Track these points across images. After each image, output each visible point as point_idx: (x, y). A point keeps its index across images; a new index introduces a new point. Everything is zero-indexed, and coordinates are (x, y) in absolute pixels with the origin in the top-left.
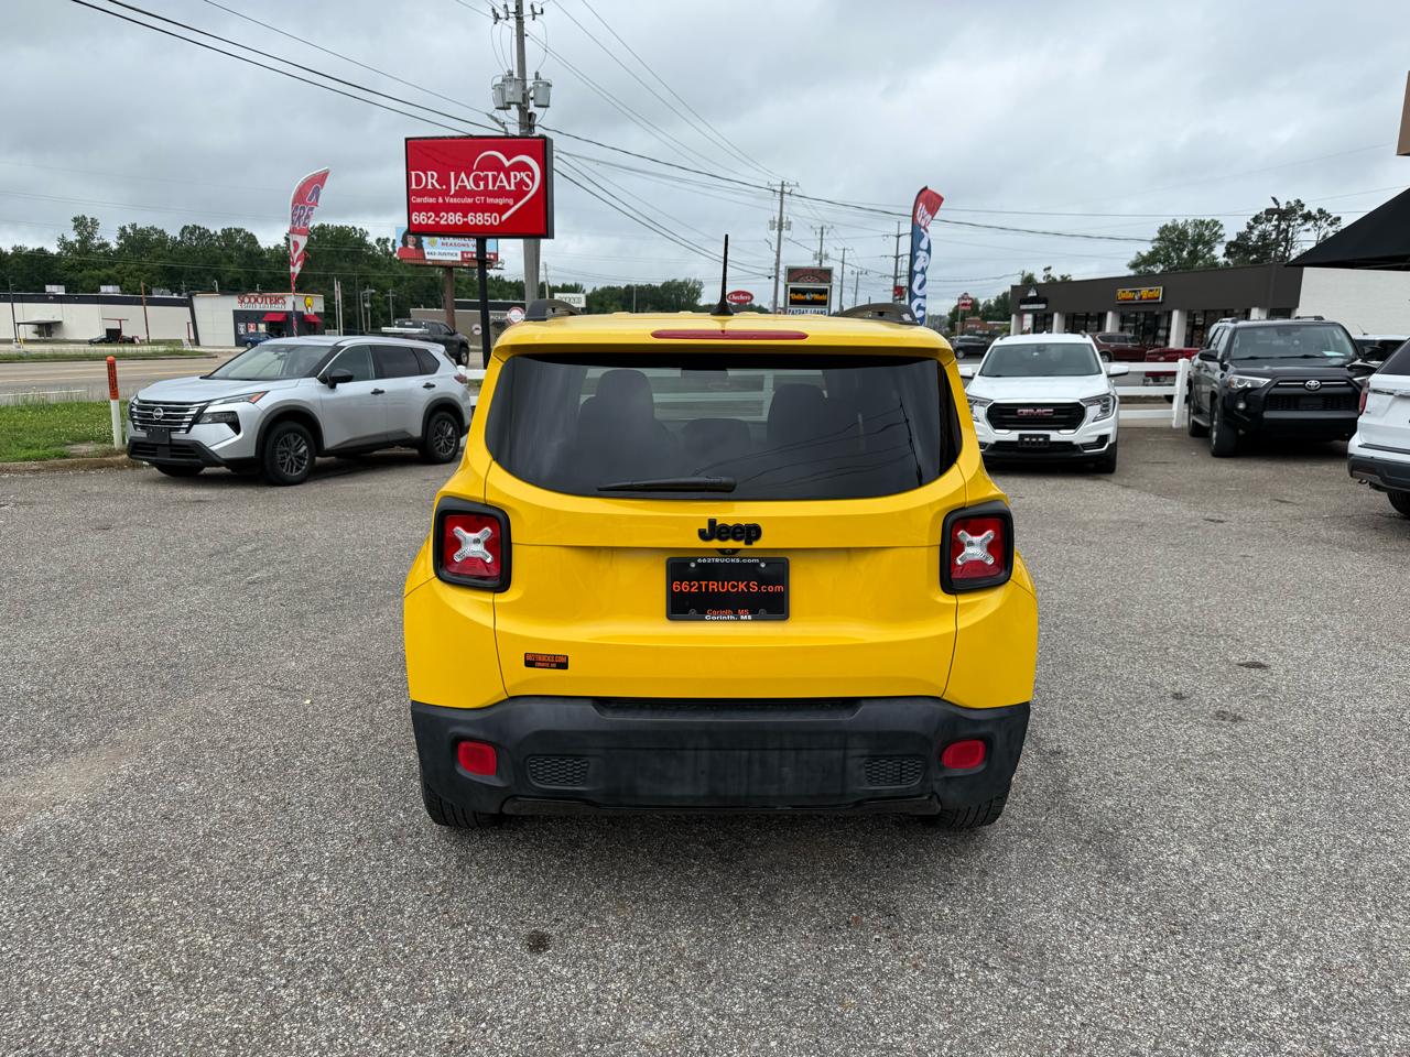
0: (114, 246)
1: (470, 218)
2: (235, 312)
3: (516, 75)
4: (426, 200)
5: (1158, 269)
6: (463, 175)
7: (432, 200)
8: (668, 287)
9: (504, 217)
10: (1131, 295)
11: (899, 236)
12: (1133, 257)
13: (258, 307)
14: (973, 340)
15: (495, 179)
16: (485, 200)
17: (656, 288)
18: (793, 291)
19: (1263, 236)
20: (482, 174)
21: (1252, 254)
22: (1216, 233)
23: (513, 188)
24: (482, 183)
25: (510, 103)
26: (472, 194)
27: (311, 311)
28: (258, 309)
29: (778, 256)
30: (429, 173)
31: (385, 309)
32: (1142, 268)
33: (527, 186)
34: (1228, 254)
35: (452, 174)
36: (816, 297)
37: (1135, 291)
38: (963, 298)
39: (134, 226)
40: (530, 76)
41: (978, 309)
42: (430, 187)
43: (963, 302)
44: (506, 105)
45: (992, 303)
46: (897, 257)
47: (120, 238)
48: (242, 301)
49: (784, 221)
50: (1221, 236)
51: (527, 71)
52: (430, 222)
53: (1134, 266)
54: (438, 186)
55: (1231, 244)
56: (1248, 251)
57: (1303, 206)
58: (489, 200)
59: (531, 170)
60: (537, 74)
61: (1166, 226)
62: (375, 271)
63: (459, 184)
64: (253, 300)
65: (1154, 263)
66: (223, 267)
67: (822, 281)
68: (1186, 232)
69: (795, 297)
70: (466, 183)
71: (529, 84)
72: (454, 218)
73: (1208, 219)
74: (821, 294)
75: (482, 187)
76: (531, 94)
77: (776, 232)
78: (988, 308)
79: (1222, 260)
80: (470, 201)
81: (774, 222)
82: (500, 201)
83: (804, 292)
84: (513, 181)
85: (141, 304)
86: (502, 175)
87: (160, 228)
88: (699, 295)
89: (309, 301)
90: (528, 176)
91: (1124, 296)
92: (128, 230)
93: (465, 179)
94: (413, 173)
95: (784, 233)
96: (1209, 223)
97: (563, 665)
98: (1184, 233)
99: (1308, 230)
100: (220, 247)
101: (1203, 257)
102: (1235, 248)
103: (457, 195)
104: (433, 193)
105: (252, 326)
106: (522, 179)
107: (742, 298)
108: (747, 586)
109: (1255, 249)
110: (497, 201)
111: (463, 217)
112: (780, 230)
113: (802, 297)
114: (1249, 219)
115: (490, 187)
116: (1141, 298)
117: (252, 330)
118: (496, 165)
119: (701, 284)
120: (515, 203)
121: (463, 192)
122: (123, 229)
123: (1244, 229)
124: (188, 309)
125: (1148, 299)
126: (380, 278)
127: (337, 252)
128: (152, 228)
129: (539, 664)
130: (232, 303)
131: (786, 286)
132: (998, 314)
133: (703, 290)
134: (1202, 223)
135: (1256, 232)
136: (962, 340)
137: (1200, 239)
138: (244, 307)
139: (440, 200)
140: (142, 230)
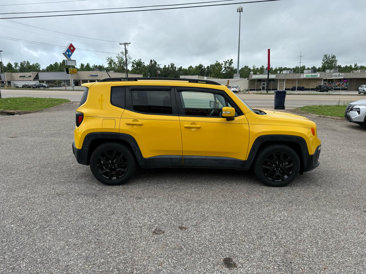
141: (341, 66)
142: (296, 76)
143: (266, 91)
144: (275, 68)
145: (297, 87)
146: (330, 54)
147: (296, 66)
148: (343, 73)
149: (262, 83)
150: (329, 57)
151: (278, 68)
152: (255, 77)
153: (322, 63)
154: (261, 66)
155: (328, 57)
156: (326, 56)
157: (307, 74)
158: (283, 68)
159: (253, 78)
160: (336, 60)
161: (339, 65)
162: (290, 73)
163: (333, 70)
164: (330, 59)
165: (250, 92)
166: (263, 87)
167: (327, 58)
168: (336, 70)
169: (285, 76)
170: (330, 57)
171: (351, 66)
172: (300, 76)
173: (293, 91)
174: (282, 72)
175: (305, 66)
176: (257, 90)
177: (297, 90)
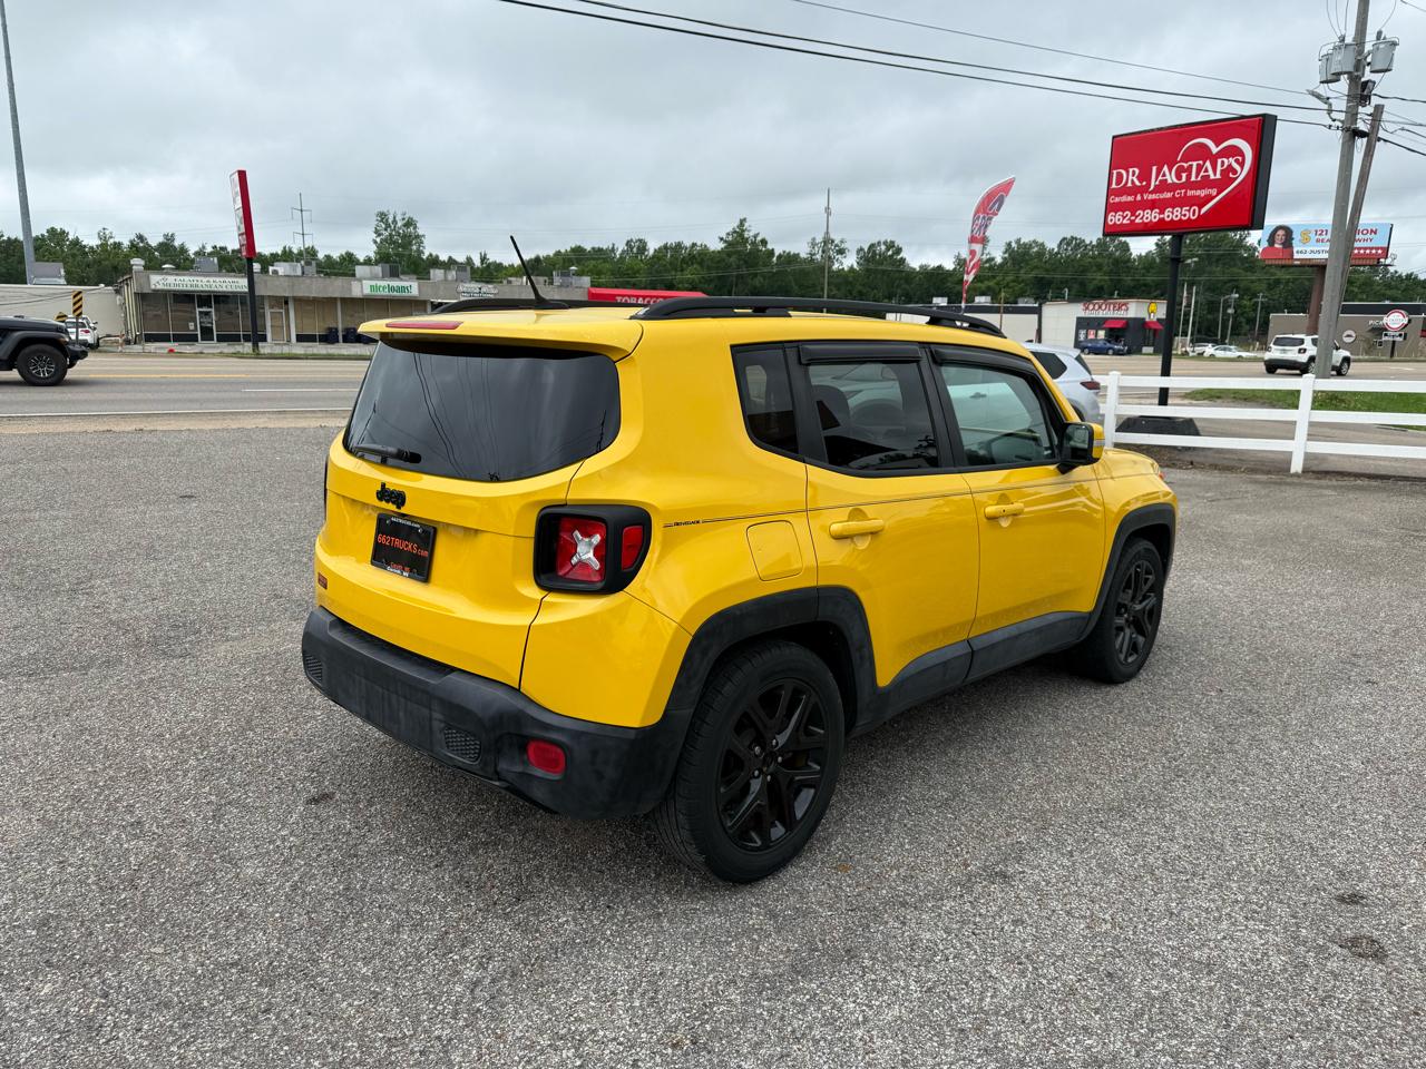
0: (999, 260)
1: (1166, 214)
2: (1078, 319)
3: (1349, 40)
4: (1125, 199)
6: (1166, 168)
7: (1130, 199)
9: (1204, 210)
13: (1101, 314)
15: (1199, 168)
16: (1186, 192)
20: (1185, 165)
23: (1218, 176)
24: (1184, 175)
25: (1339, 74)
26: (1173, 187)
27: (1153, 318)
28: (1100, 316)
30: (1131, 170)
31: (1252, 314)
33: (1235, 172)
35: (1154, 168)
39: (1018, 241)
40: (1370, 37)
42: (1130, 184)
44: (1334, 77)
47: (1005, 253)
48: (1087, 308)
51: (1368, 31)
52: (1125, 222)
54: (1137, 183)
58: (1190, 193)
59: (1243, 155)
60: (1379, 33)
62: (1249, 273)
63: (1160, 178)
64: (1097, 307)
66: (1089, 276)
70: (1168, 177)
71: (1368, 47)
72: (1151, 216)
75: (1184, 179)
76: (1369, 60)
80: (1169, 195)
82: (1202, 193)
84: (1219, 168)
85: (999, 312)
86: (1208, 164)
87: (1040, 240)
89: (1153, 307)
90: (1237, 161)
92: (1014, 245)
93: (1167, 173)
94: (1115, 172)
100: (1093, 257)
103: (1158, 189)
104: (1134, 190)
105: (1092, 332)
106: (1230, 165)
110: (1198, 193)
111: (1160, 214)
115: (1193, 179)
117: (1091, 336)
118: (1203, 153)
120: (1218, 194)
121: (1164, 186)
122: (1009, 244)
124: (1036, 316)
126: (1252, 282)
127: (1208, 255)
128: (1034, 241)
130: (1078, 310)
138: (1088, 314)
139: (1139, 198)
140: (1025, 244)
141: (437, 257)
142: (335, 287)
143: (250, 344)
144: (197, 249)
145: (340, 327)
146: (397, 211)
147: (285, 248)
148: (490, 286)
149: (198, 310)
150: (395, 221)
151: (209, 249)
152: (159, 281)
153: (375, 242)
154: (133, 237)
155: (390, 221)
156: (382, 216)
157: (373, 283)
158: (229, 249)
159: (153, 287)
160: (418, 237)
161: (431, 255)
162: (303, 273)
163: (454, 273)
164: (400, 228)
165: (152, 347)
166: (201, 327)
167: (388, 226)
168: (464, 273)
169: (293, 286)
170: (399, 224)
171: (469, 260)
172: (350, 290)
173: (332, 346)
174: (271, 269)
175: (316, 248)
176: (178, 338)
177: (345, 341)
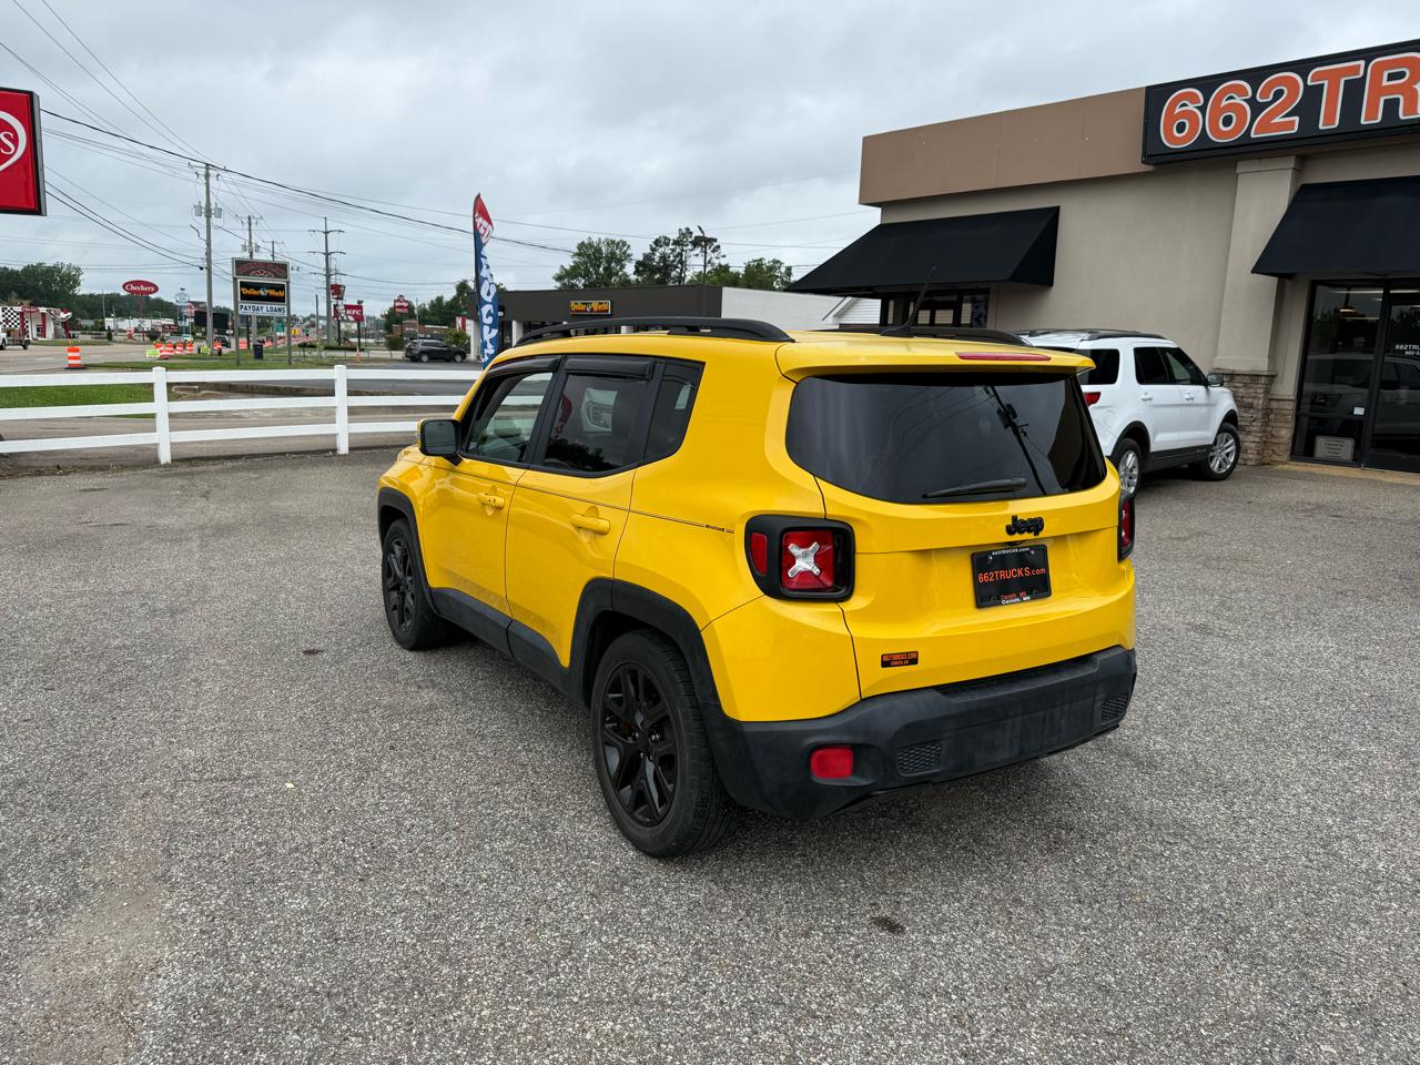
5: (580, 283)
8: (31, 272)
10: (583, 308)
11: (326, 233)
12: (557, 271)
14: (436, 345)
17: (13, 272)
18: (243, 285)
19: (664, 258)
21: (656, 274)
22: (625, 252)
29: (209, 244)
32: (566, 281)
34: (637, 272)
36: (272, 292)
37: (586, 304)
38: (398, 300)
41: (413, 312)
43: (398, 304)
45: (427, 307)
46: (327, 254)
49: (213, 207)
50: (629, 255)
53: (559, 278)
55: (639, 264)
56: (654, 270)
57: (691, 233)
61: (583, 243)
65: (576, 277)
67: (277, 276)
68: (600, 249)
69: (246, 291)
73: (617, 240)
74: (277, 291)
77: (203, 219)
78: (423, 312)
79: (633, 277)
81: (201, 207)
83: (257, 287)
88: (77, 283)
91: (576, 307)
95: (214, 220)
96: (618, 244)
97: (914, 661)
98: (598, 250)
99: (697, 255)
101: (617, 274)
102: (644, 266)
107: (143, 288)
108: (1023, 572)
109: (658, 270)
112: (208, 217)
113: (255, 293)
114: (651, 242)
116: (592, 310)
119: (78, 270)
123: (648, 251)
125: (598, 311)
129: (895, 663)
131: (235, 279)
132: (434, 318)
133: (81, 277)
134: (613, 242)
135: (658, 254)
136: (424, 344)
137: (612, 257)
